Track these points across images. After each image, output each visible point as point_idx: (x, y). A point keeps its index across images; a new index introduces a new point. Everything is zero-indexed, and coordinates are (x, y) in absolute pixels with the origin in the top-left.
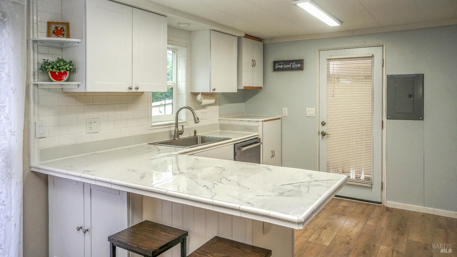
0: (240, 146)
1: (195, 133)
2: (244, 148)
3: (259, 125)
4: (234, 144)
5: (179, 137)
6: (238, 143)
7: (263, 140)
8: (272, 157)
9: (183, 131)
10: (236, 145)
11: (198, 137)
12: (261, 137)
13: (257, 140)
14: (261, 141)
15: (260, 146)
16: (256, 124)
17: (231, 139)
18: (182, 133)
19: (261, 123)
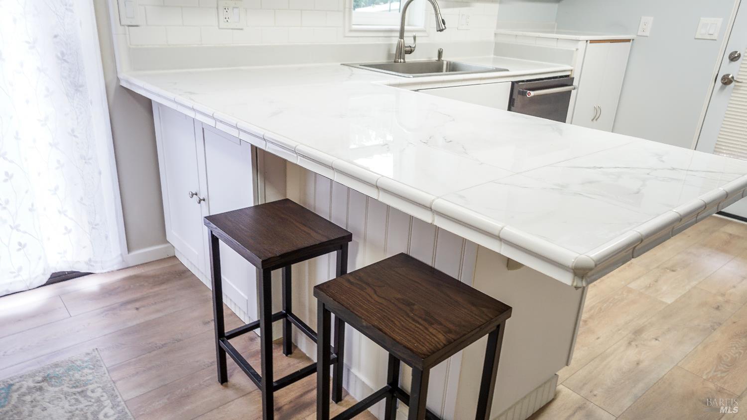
0: (524, 87)
1: (440, 54)
2: (533, 93)
3: (577, 49)
4: (513, 83)
5: (404, 59)
6: (523, 81)
7: (579, 81)
8: (593, 120)
9: (415, 47)
10: (516, 85)
11: (443, 63)
12: (576, 76)
13: (566, 80)
14: (575, 83)
15: (569, 92)
16: (572, 47)
17: (508, 70)
18: (410, 52)
19: (581, 46)
